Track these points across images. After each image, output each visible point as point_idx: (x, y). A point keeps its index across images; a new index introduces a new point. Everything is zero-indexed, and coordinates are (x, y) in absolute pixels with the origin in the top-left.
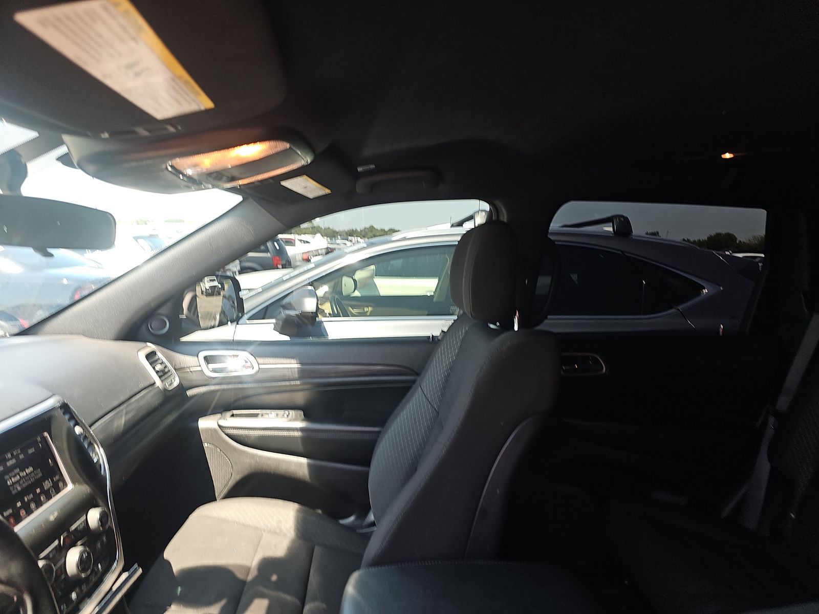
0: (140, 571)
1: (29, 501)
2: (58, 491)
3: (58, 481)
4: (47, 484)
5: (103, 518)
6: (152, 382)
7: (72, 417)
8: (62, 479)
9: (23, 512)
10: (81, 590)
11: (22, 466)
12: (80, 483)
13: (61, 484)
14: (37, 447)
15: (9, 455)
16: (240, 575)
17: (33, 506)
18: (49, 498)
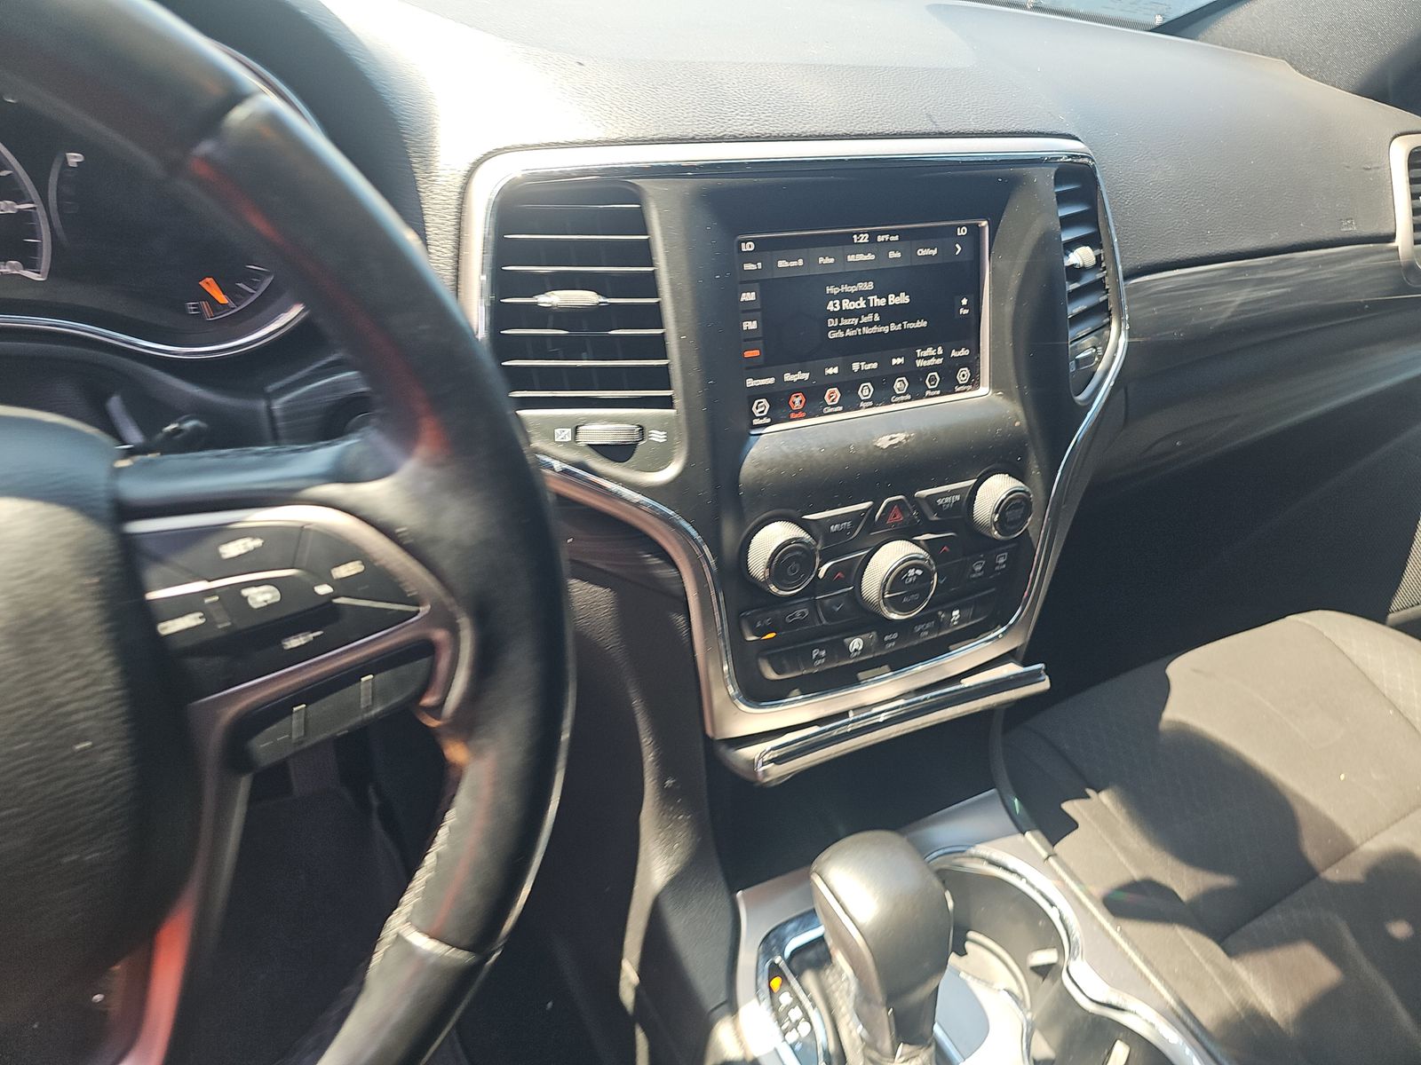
0: (1045, 685)
1: (864, 377)
2: (948, 386)
3: (963, 362)
4: (928, 357)
5: (1011, 510)
6: (1386, 230)
7: (1091, 217)
8: (972, 363)
9: (833, 395)
10: (881, 643)
11: (886, 280)
12: (1008, 395)
13: (963, 375)
14: (946, 250)
15: (864, 238)
16: (1312, 850)
17: (866, 391)
18: (917, 392)
